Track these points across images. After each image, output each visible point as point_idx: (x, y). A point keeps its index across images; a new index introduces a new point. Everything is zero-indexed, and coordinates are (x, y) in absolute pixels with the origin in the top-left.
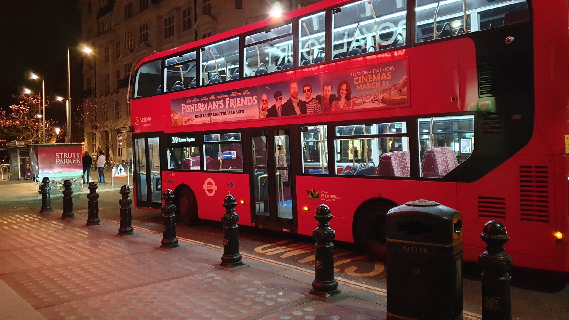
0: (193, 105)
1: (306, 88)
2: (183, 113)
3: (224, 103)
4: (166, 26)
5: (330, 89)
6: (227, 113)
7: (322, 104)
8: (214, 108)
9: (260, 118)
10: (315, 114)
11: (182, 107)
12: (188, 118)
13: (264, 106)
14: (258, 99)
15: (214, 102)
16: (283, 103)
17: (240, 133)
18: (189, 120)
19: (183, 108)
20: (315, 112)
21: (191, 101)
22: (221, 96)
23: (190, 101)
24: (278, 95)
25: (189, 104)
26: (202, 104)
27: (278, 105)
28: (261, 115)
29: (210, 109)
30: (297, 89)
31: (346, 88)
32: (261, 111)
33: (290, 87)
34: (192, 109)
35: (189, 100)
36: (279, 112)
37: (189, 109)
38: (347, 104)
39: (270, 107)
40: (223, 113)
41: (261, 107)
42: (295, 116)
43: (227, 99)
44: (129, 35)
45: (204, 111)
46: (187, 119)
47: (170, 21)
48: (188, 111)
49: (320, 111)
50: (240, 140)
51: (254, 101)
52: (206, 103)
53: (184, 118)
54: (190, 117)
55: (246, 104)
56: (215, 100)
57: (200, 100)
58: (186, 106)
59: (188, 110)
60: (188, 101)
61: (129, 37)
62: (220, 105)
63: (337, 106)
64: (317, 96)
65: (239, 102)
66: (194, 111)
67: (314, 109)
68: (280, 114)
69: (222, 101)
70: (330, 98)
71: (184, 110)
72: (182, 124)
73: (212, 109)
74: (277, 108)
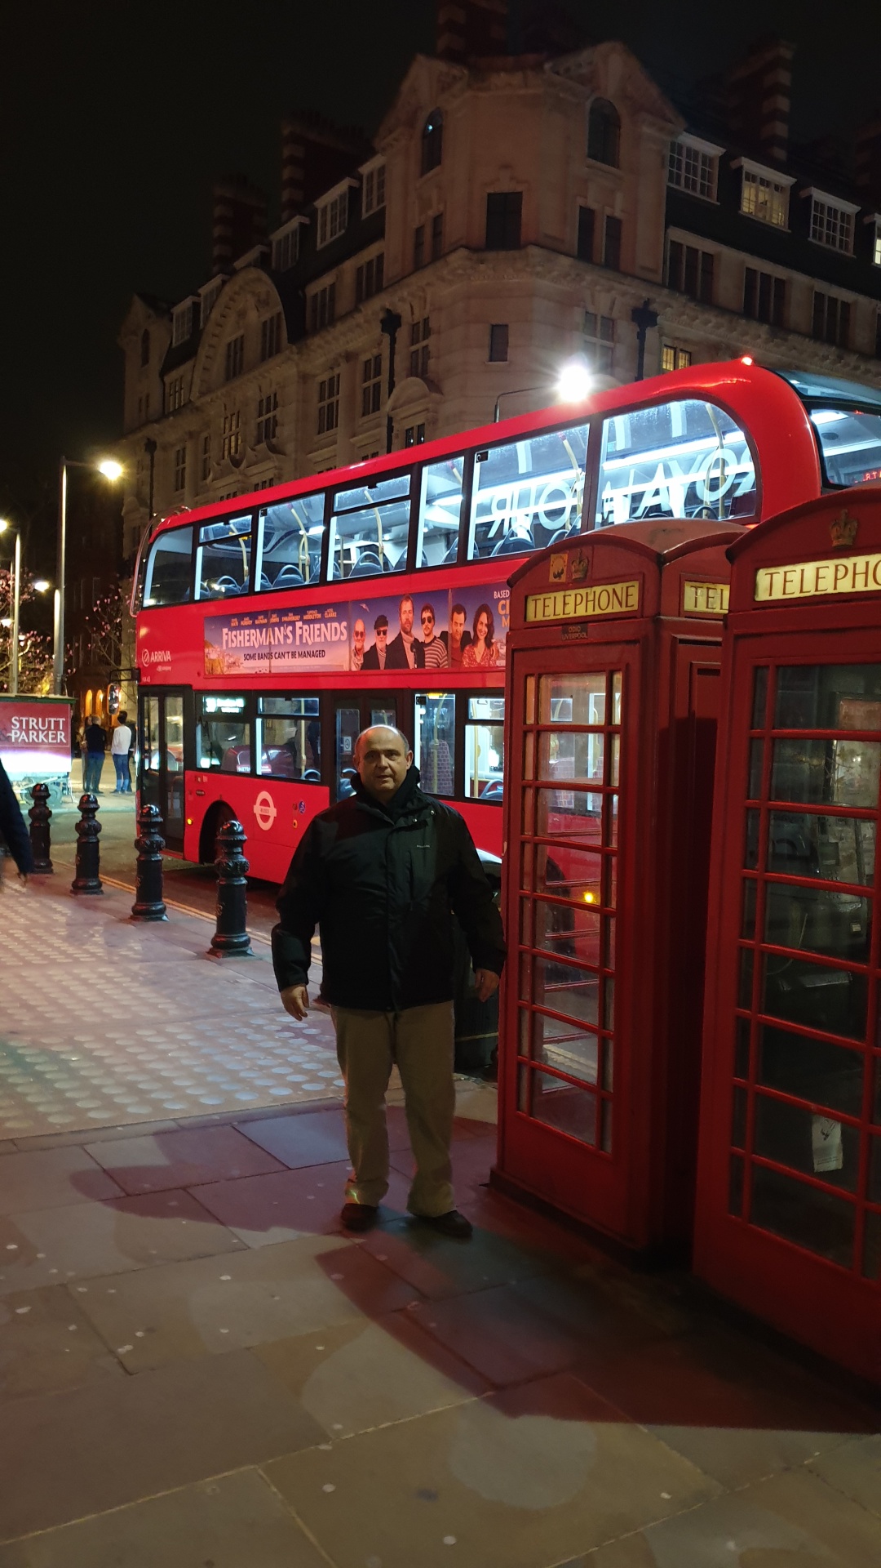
0: (242, 631)
1: (426, 615)
2: (224, 647)
3: (293, 632)
4: (320, 401)
5: (463, 621)
6: (297, 656)
7: (449, 649)
8: (277, 643)
9: (350, 670)
10: (439, 671)
11: (224, 634)
12: (232, 660)
13: (359, 646)
14: (349, 628)
15: (276, 629)
16: (388, 642)
17: (318, 699)
18: (234, 663)
19: (225, 638)
20: (438, 666)
21: (239, 623)
22: (287, 615)
23: (237, 623)
24: (381, 624)
25: (235, 628)
26: (258, 630)
27: (380, 646)
28: (352, 664)
29: (270, 643)
30: (411, 615)
31: (486, 622)
32: (353, 655)
33: (400, 609)
34: (240, 642)
35: (236, 620)
36: (382, 656)
37: (234, 638)
38: (487, 655)
39: (367, 648)
40: (290, 654)
41: (353, 648)
42: (406, 670)
43: (299, 624)
44: (234, 423)
45: (261, 646)
46: (230, 661)
47: (330, 387)
48: (234, 645)
49: (445, 664)
50: (317, 715)
51: (342, 633)
52: (264, 630)
53: (227, 658)
54: (235, 657)
55: (329, 639)
56: (279, 624)
57: (254, 622)
58: (230, 633)
59: (232, 641)
60: (235, 622)
61: (234, 428)
62: (286, 637)
63: (472, 659)
64: (443, 632)
65: (317, 632)
66: (242, 645)
67: (436, 659)
68: (382, 665)
69: (290, 628)
70: (462, 639)
71: (227, 641)
72: (222, 671)
73: (273, 643)
74: (379, 652)
